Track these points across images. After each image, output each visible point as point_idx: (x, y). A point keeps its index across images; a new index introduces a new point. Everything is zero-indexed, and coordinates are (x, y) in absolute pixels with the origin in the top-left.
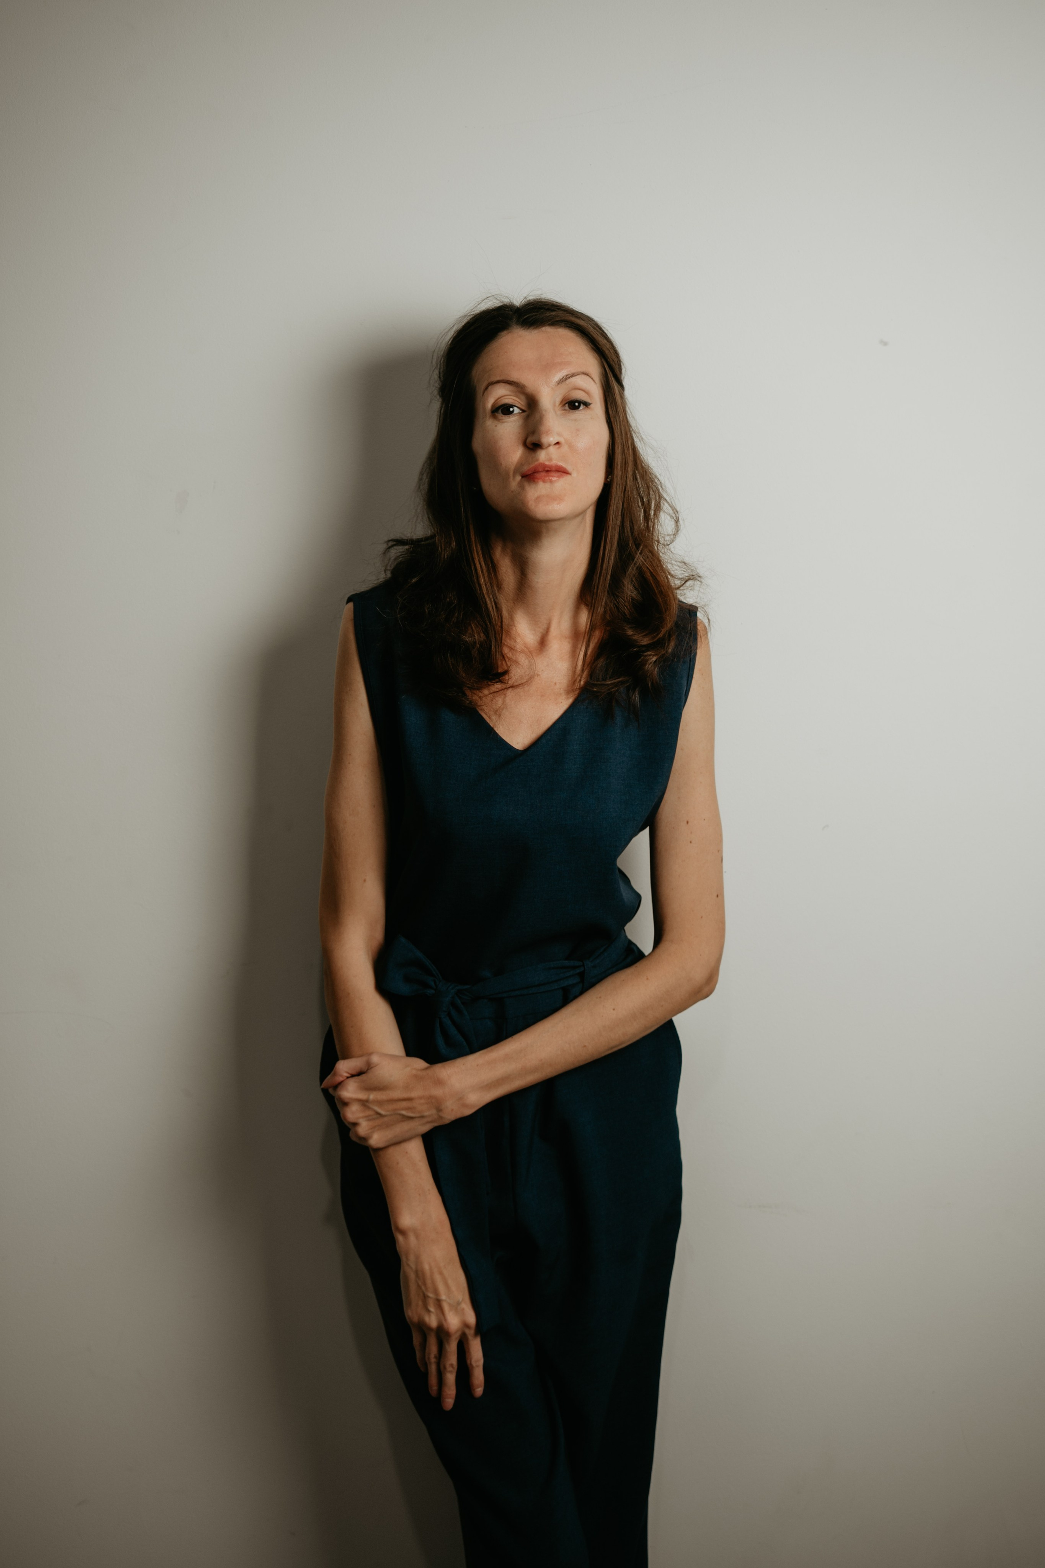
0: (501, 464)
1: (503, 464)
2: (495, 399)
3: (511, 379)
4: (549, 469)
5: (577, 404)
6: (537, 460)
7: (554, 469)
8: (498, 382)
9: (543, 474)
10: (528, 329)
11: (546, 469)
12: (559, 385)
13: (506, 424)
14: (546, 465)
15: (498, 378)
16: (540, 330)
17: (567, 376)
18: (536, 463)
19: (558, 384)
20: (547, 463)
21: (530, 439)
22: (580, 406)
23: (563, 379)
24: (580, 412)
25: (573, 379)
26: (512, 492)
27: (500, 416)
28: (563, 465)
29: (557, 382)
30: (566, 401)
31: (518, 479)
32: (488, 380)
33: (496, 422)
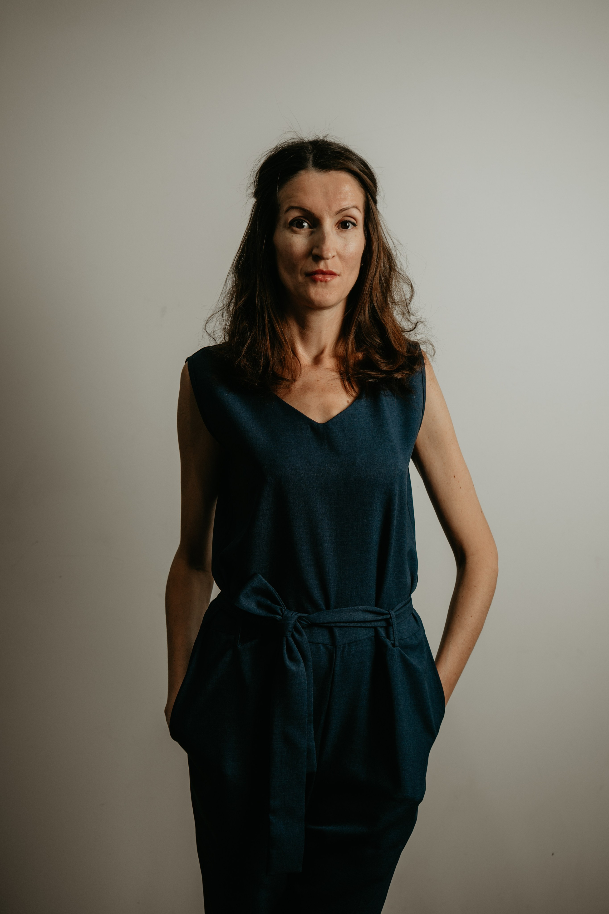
2: (294, 217)
3: (306, 208)
5: (348, 224)
6: (319, 267)
7: (329, 273)
8: (296, 208)
9: (322, 275)
10: (320, 171)
11: (325, 273)
12: (337, 215)
13: (299, 235)
15: (296, 205)
16: (327, 173)
17: (343, 209)
18: (317, 269)
20: (325, 269)
21: (315, 251)
22: (349, 225)
23: (339, 211)
24: (349, 229)
25: (347, 211)
26: (299, 283)
27: (295, 228)
28: (334, 270)
29: (336, 213)
30: (340, 223)
31: (304, 276)
32: (289, 205)
33: (292, 233)
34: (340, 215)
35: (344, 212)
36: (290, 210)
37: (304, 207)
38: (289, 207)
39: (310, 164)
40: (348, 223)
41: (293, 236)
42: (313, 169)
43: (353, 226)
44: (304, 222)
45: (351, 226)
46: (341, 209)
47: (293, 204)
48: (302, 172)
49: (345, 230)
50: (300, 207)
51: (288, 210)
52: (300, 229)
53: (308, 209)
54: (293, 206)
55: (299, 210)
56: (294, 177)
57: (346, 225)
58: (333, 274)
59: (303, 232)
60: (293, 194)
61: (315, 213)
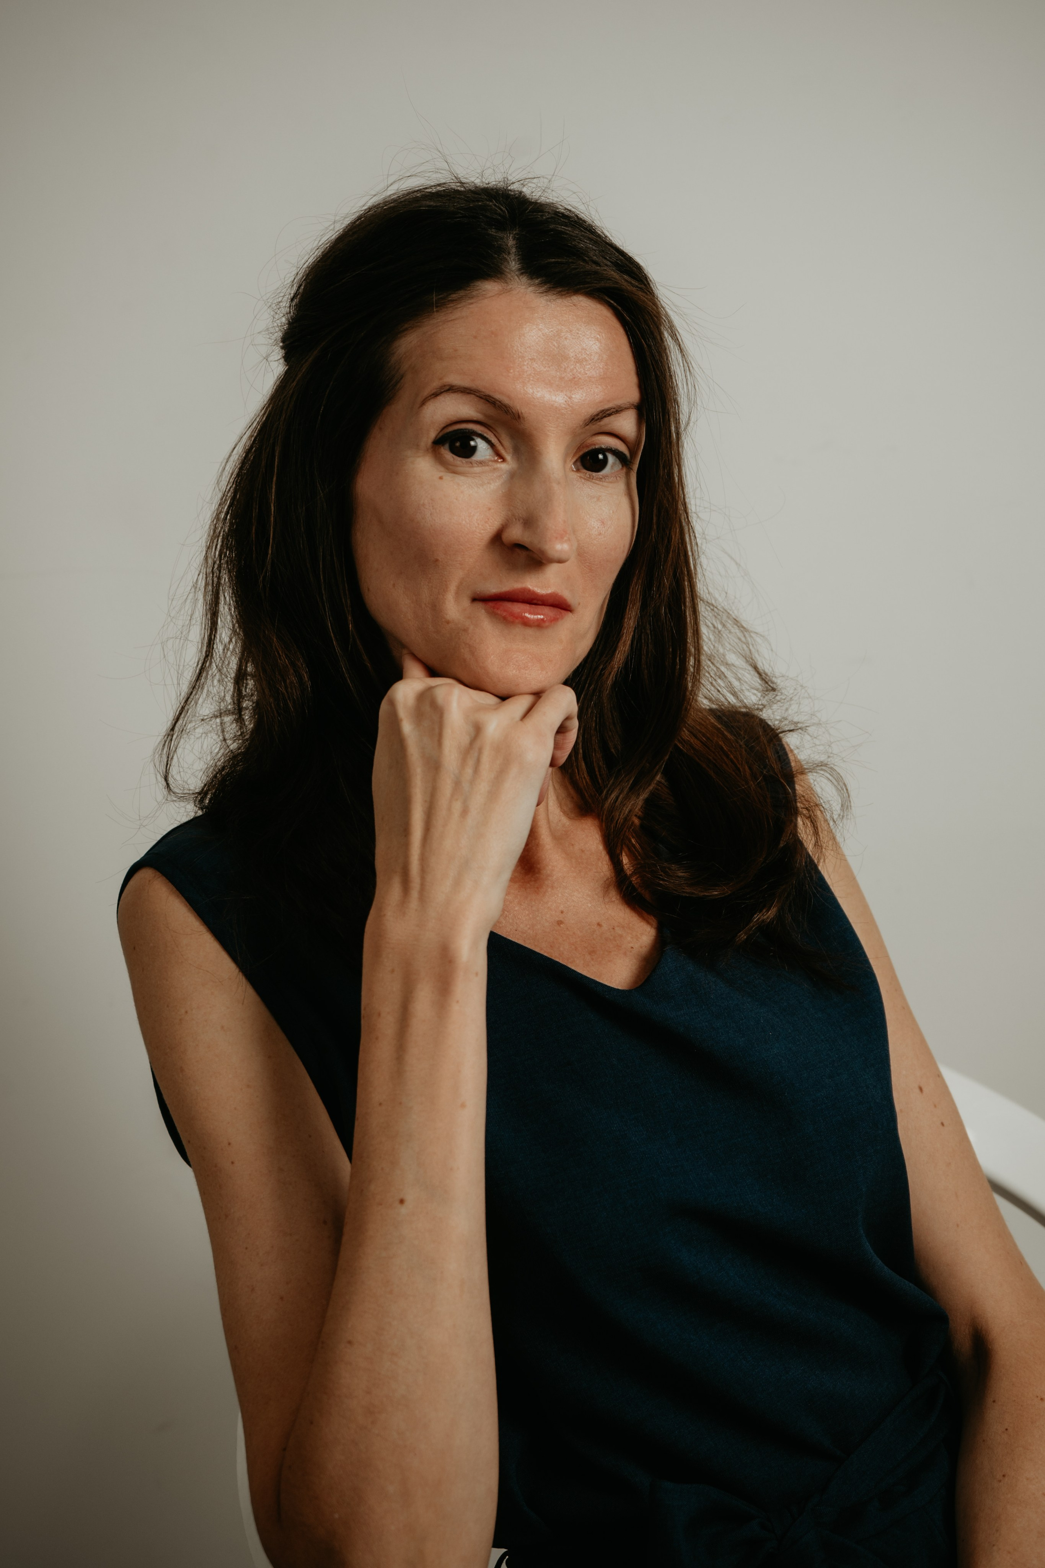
2: (450, 419)
3: (497, 396)
4: (540, 602)
7: (550, 602)
8: (465, 391)
9: (527, 607)
10: (545, 292)
11: (535, 601)
12: (587, 426)
13: (462, 478)
14: (538, 594)
15: (465, 382)
17: (606, 409)
20: (540, 591)
21: (516, 533)
22: (605, 463)
23: (597, 415)
24: (602, 476)
25: (612, 418)
26: (448, 622)
27: (448, 456)
28: (567, 595)
29: (585, 420)
30: (586, 450)
31: (466, 603)
32: (441, 379)
33: (442, 469)
34: (595, 427)
35: (606, 420)
36: (441, 398)
37: (491, 394)
38: (441, 387)
39: (513, 264)
40: (605, 455)
41: (444, 478)
42: (524, 279)
43: (619, 466)
44: (474, 437)
45: (614, 464)
46: (602, 411)
47: (454, 379)
48: (490, 287)
49: (594, 474)
50: (479, 391)
51: (435, 395)
52: (464, 460)
53: (506, 401)
54: (454, 384)
55: (476, 399)
56: (460, 299)
57: (601, 460)
58: (560, 606)
59: (477, 469)
60: (456, 350)
61: (525, 415)
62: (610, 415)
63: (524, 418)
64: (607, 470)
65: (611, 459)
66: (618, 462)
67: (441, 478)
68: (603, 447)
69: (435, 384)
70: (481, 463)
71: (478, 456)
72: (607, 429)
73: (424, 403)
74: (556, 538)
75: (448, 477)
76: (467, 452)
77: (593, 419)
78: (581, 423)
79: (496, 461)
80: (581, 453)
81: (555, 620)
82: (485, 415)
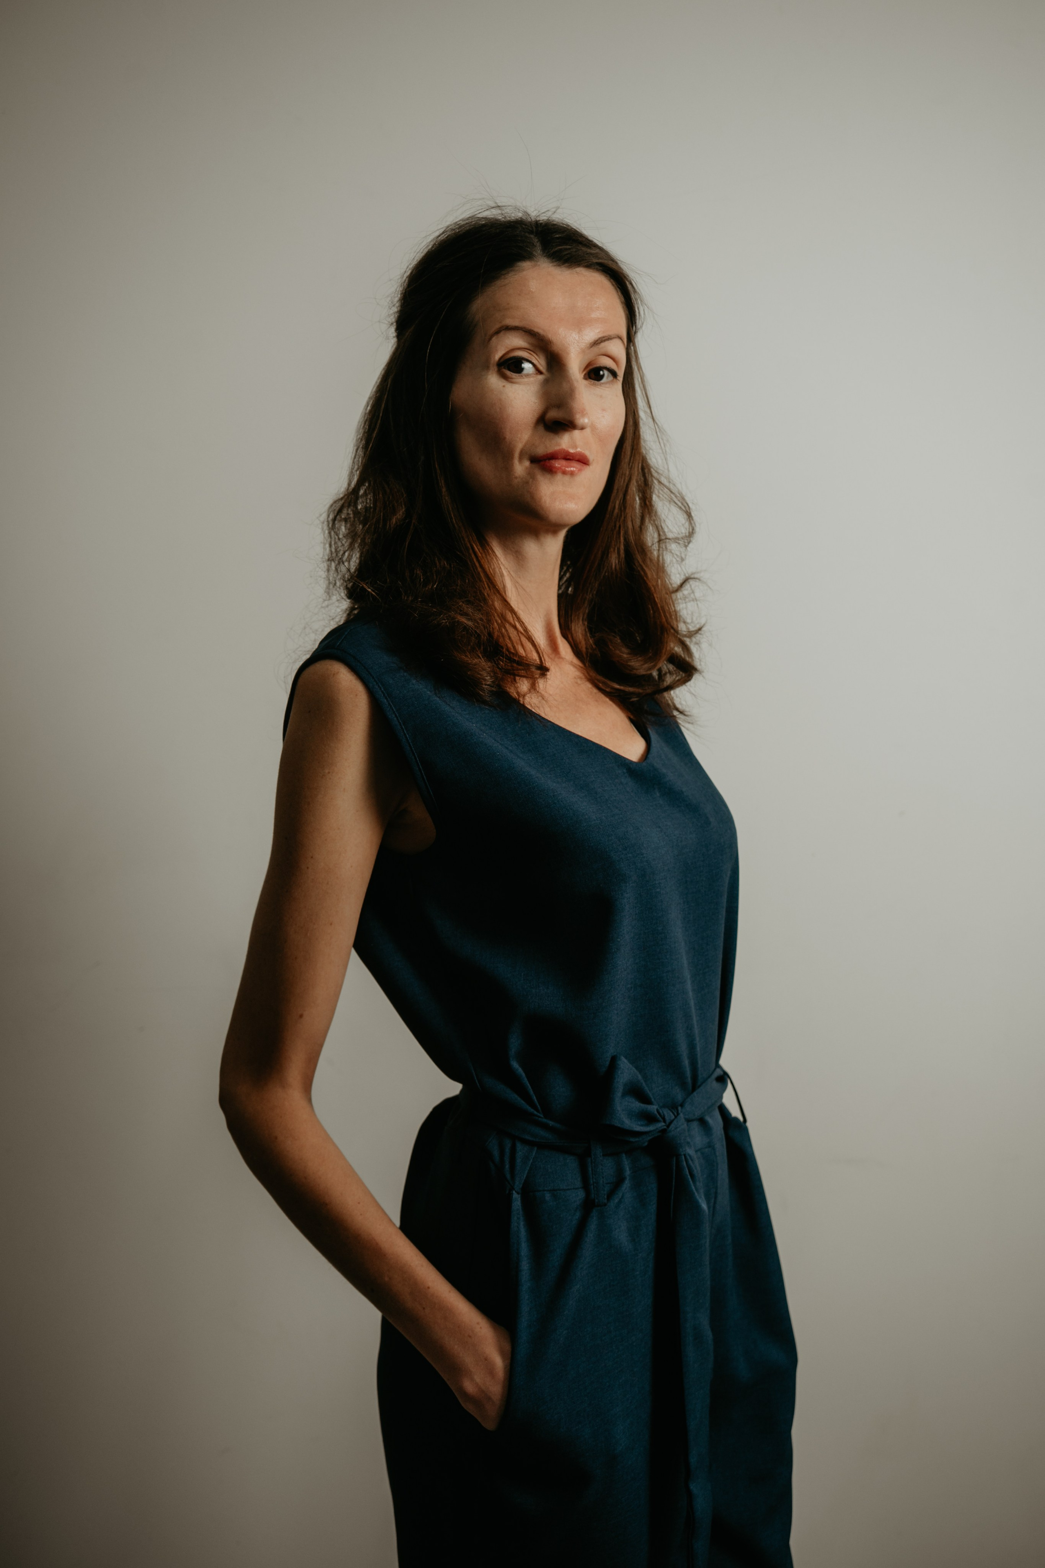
0: (505, 438)
1: (507, 437)
2: (507, 350)
3: (536, 330)
4: (571, 458)
5: (601, 373)
6: (559, 445)
7: (577, 458)
8: (515, 329)
9: (564, 462)
10: (559, 266)
11: (568, 457)
12: (592, 349)
13: (517, 385)
14: (570, 453)
15: (517, 324)
16: (574, 270)
17: (604, 337)
18: (557, 448)
19: (591, 347)
20: (572, 451)
21: (553, 414)
22: (603, 376)
23: (597, 341)
24: (602, 383)
25: (607, 343)
26: (516, 478)
27: (508, 373)
28: (587, 453)
29: (590, 344)
30: (591, 367)
31: (527, 463)
32: (501, 322)
33: (503, 380)
34: (595, 350)
35: (603, 344)
36: (502, 334)
37: (532, 329)
38: (500, 328)
39: (538, 250)
40: (603, 371)
42: (546, 260)
43: (611, 378)
44: (523, 361)
45: (608, 376)
46: (600, 338)
47: (509, 322)
48: (526, 264)
49: (596, 382)
50: (525, 328)
51: (497, 332)
52: (517, 375)
53: (541, 332)
54: (509, 325)
55: (523, 333)
56: (508, 273)
57: (599, 373)
58: (583, 461)
59: (526, 380)
60: (508, 304)
61: (554, 341)
62: (605, 341)
63: (553, 343)
64: (604, 380)
65: (606, 372)
66: (610, 375)
67: (504, 386)
68: (601, 365)
69: (497, 326)
70: (528, 375)
71: (525, 372)
72: (603, 351)
73: (490, 339)
74: (579, 413)
75: (508, 386)
76: (519, 370)
77: (595, 343)
78: (588, 346)
79: (537, 374)
80: (588, 369)
81: (580, 470)
82: (529, 343)
